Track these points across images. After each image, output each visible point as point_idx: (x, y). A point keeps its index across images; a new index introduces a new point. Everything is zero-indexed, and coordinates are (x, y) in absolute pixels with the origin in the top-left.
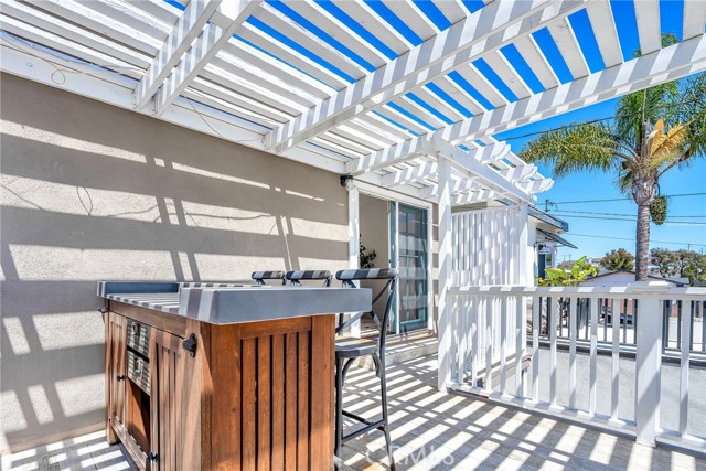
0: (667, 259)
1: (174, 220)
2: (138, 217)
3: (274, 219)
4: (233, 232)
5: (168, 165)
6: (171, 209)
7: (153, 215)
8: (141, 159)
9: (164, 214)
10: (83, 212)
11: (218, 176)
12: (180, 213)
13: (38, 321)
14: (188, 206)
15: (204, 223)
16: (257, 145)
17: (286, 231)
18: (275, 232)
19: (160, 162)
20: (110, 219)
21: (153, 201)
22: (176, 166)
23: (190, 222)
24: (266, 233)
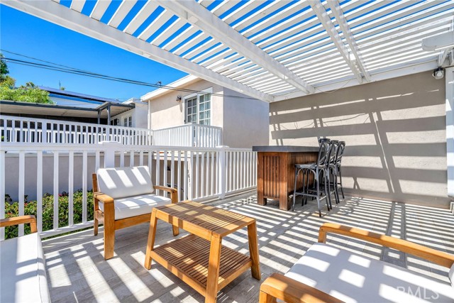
1: (319, 126)
2: (308, 127)
3: (368, 115)
4: (343, 125)
6: (318, 122)
7: (312, 125)
8: (310, 109)
9: (316, 124)
10: (295, 128)
12: (321, 123)
14: (324, 120)
15: (330, 125)
17: (376, 120)
18: (369, 121)
19: (315, 108)
21: (313, 121)
23: (324, 125)
24: (362, 122)
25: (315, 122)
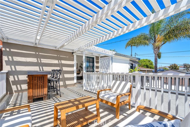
0: (188, 66)
1: (39, 62)
2: (34, 61)
3: (58, 61)
4: (50, 63)
5: (39, 53)
6: (39, 60)
7: (36, 61)
8: (35, 53)
9: (38, 61)
10: (25, 61)
11: (47, 54)
12: (41, 61)
13: (19, 76)
14: (42, 59)
15: (45, 62)
16: (55, 49)
17: (60, 63)
18: (58, 63)
19: (37, 53)
20: (29, 62)
21: (36, 59)
22: (40, 54)
23: (42, 62)
24: (56, 63)
25: (37, 60)
